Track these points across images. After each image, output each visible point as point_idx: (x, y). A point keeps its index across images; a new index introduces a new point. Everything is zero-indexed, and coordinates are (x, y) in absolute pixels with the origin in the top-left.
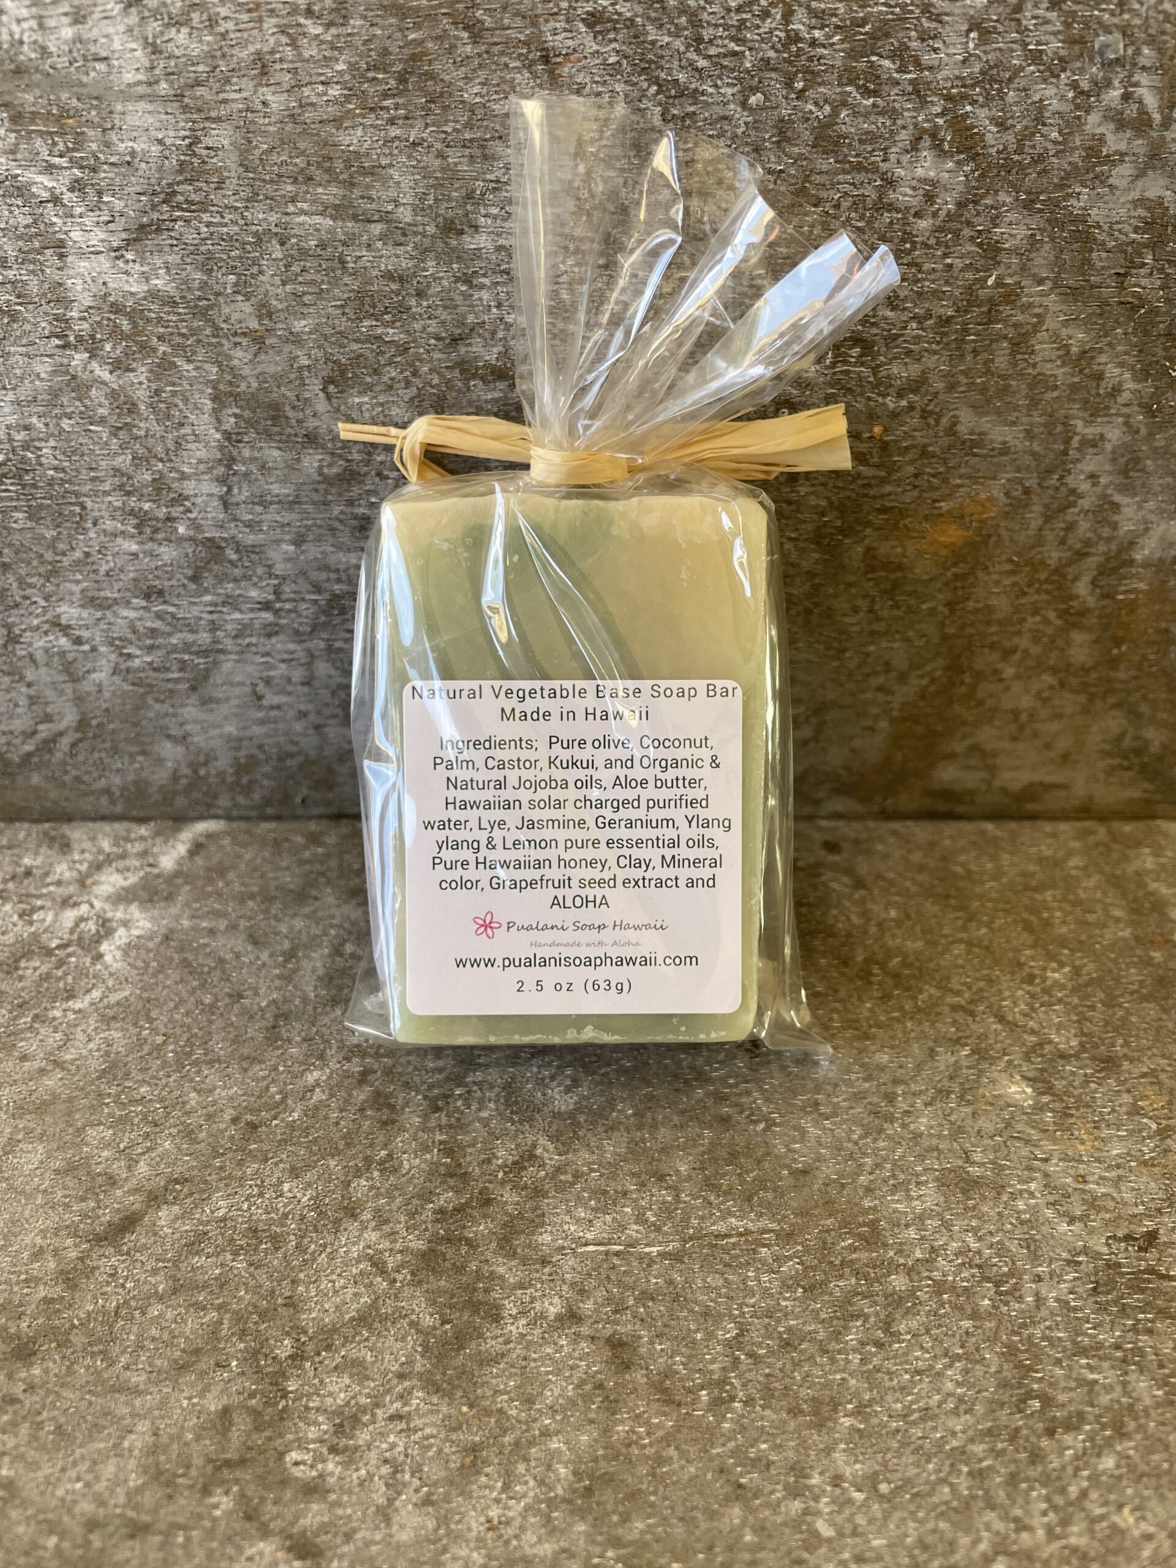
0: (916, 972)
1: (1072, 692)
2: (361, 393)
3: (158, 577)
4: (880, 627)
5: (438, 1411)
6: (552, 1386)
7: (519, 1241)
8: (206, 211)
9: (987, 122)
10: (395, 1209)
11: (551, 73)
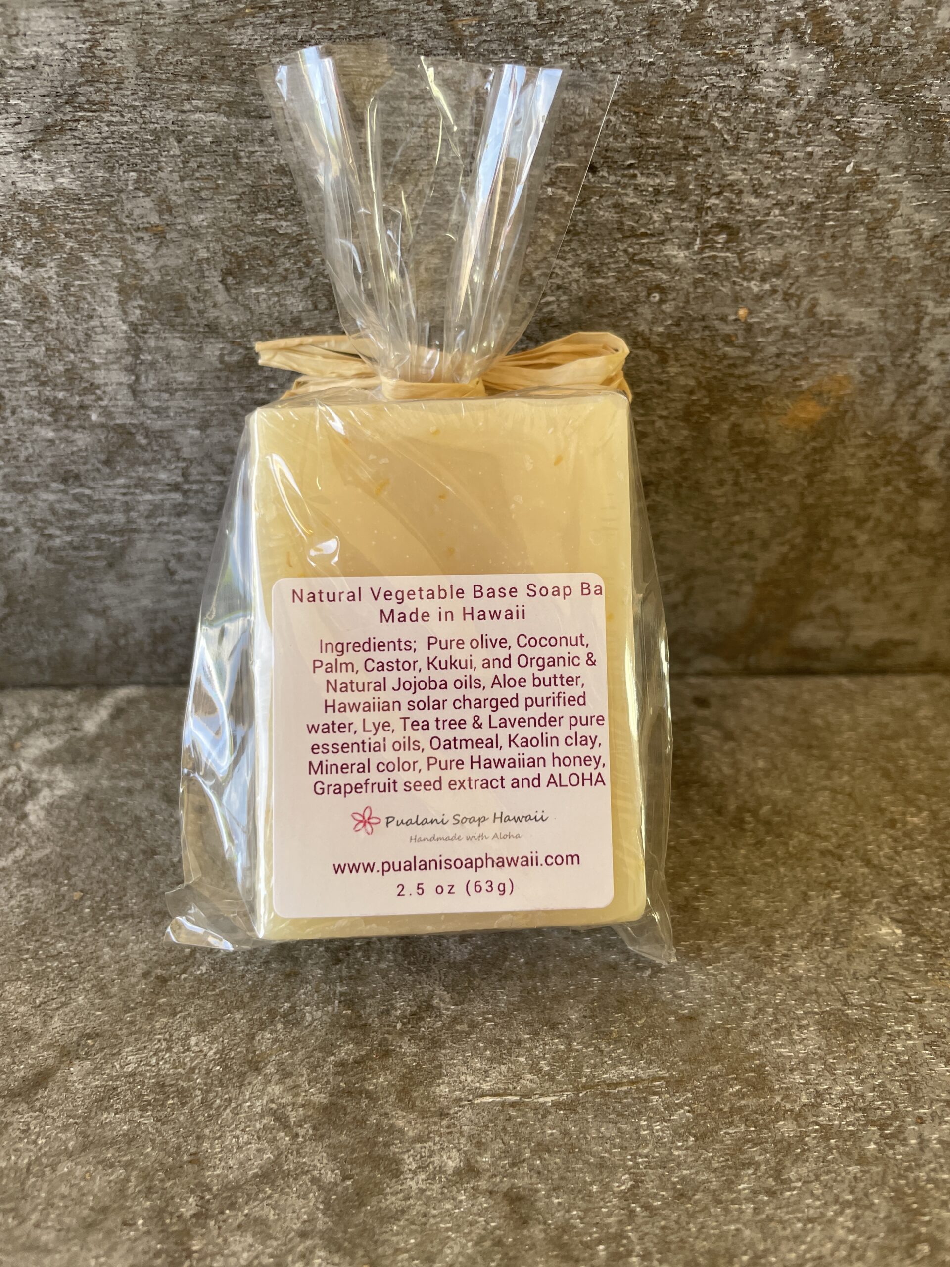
0: (786, 819)
1: (920, 556)
2: (258, 284)
3: (74, 462)
4: (744, 498)
6: (451, 1243)
7: (417, 1093)
8: (106, 111)
9: (845, 16)
10: (297, 1062)
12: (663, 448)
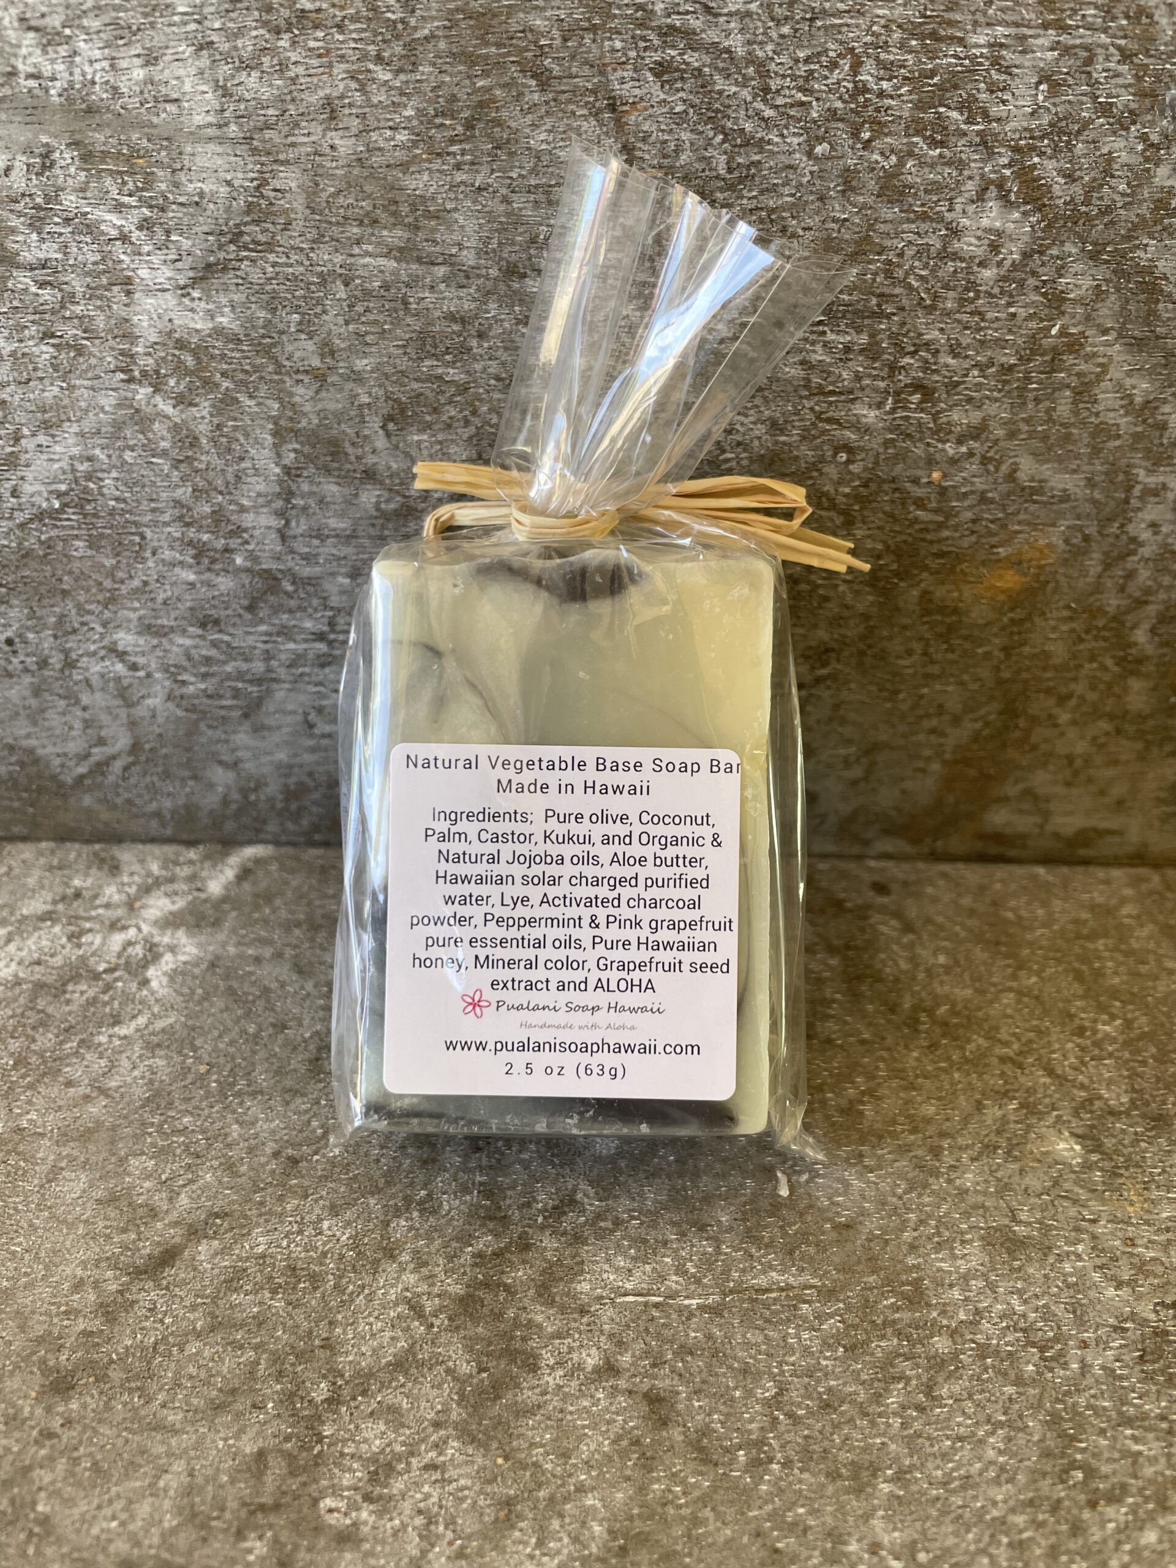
0: (965, 1021)
1: (1128, 739)
2: (421, 431)
3: (215, 607)
4: (935, 669)
5: (473, 1462)
6: (588, 1440)
7: (557, 1289)
8: (272, 252)
9: (1055, 174)
10: (434, 1251)
11: (618, 121)
12: (846, 613)
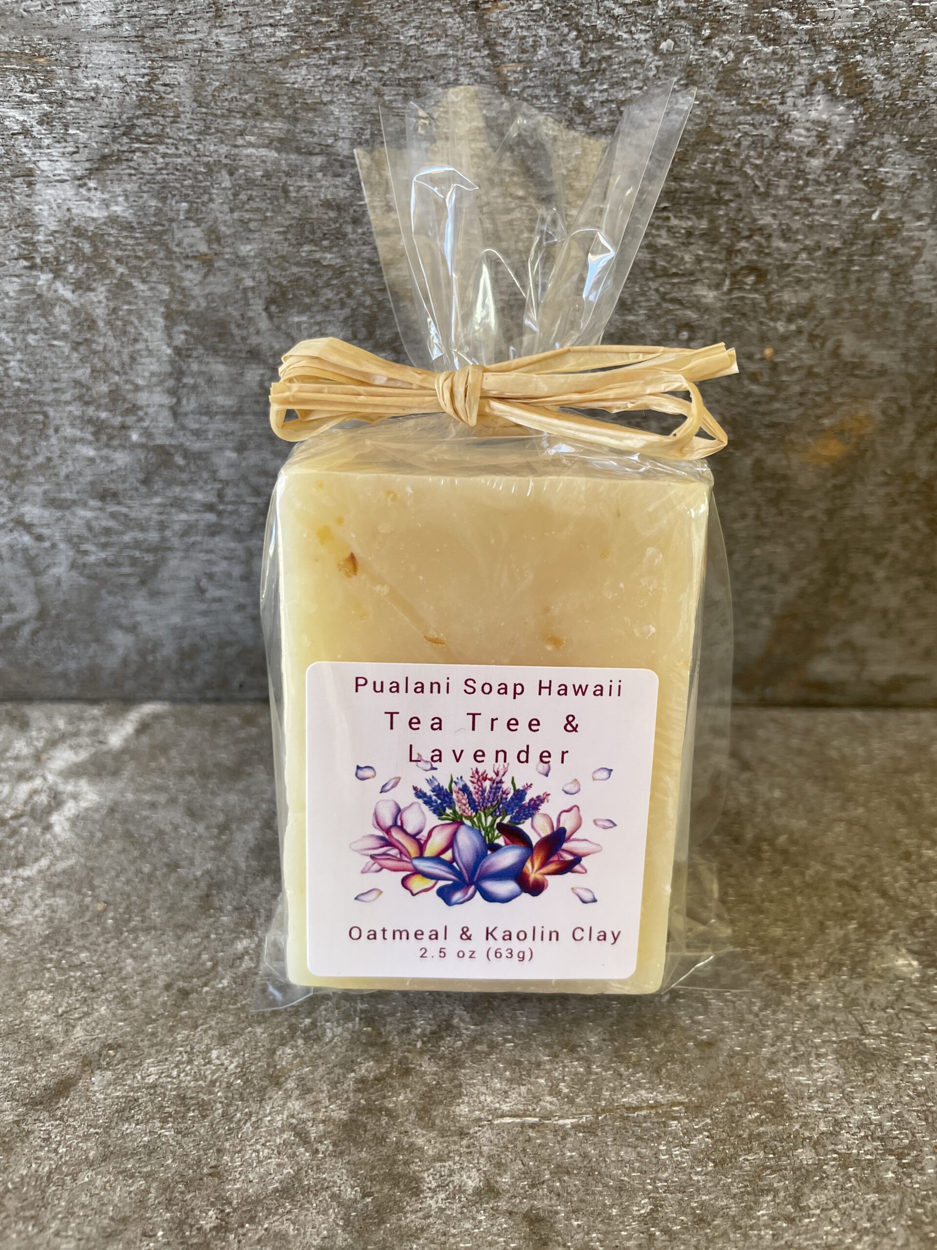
0: (802, 849)
2: (301, 312)
3: (113, 481)
4: (766, 532)
7: (438, 1112)
8: (162, 143)
9: (875, 70)
10: (318, 1077)
11: (480, 18)
